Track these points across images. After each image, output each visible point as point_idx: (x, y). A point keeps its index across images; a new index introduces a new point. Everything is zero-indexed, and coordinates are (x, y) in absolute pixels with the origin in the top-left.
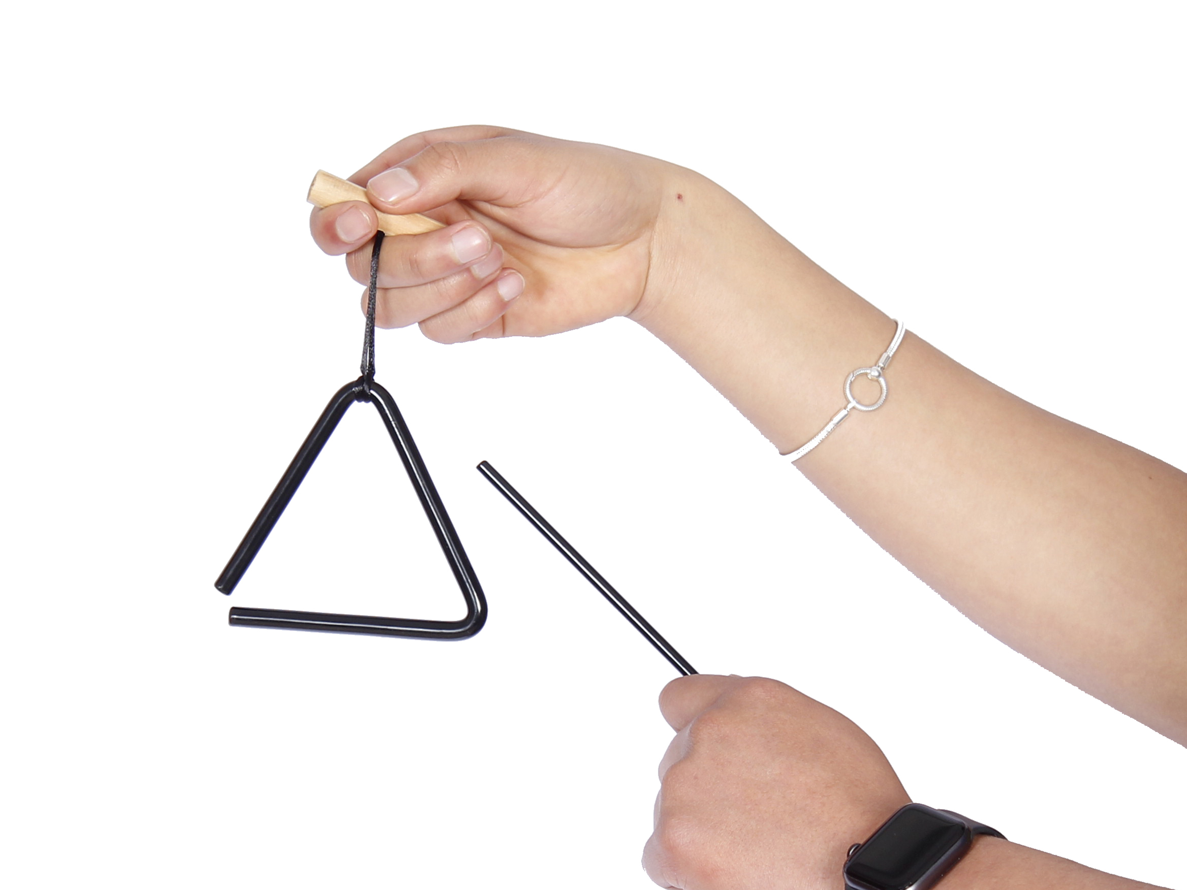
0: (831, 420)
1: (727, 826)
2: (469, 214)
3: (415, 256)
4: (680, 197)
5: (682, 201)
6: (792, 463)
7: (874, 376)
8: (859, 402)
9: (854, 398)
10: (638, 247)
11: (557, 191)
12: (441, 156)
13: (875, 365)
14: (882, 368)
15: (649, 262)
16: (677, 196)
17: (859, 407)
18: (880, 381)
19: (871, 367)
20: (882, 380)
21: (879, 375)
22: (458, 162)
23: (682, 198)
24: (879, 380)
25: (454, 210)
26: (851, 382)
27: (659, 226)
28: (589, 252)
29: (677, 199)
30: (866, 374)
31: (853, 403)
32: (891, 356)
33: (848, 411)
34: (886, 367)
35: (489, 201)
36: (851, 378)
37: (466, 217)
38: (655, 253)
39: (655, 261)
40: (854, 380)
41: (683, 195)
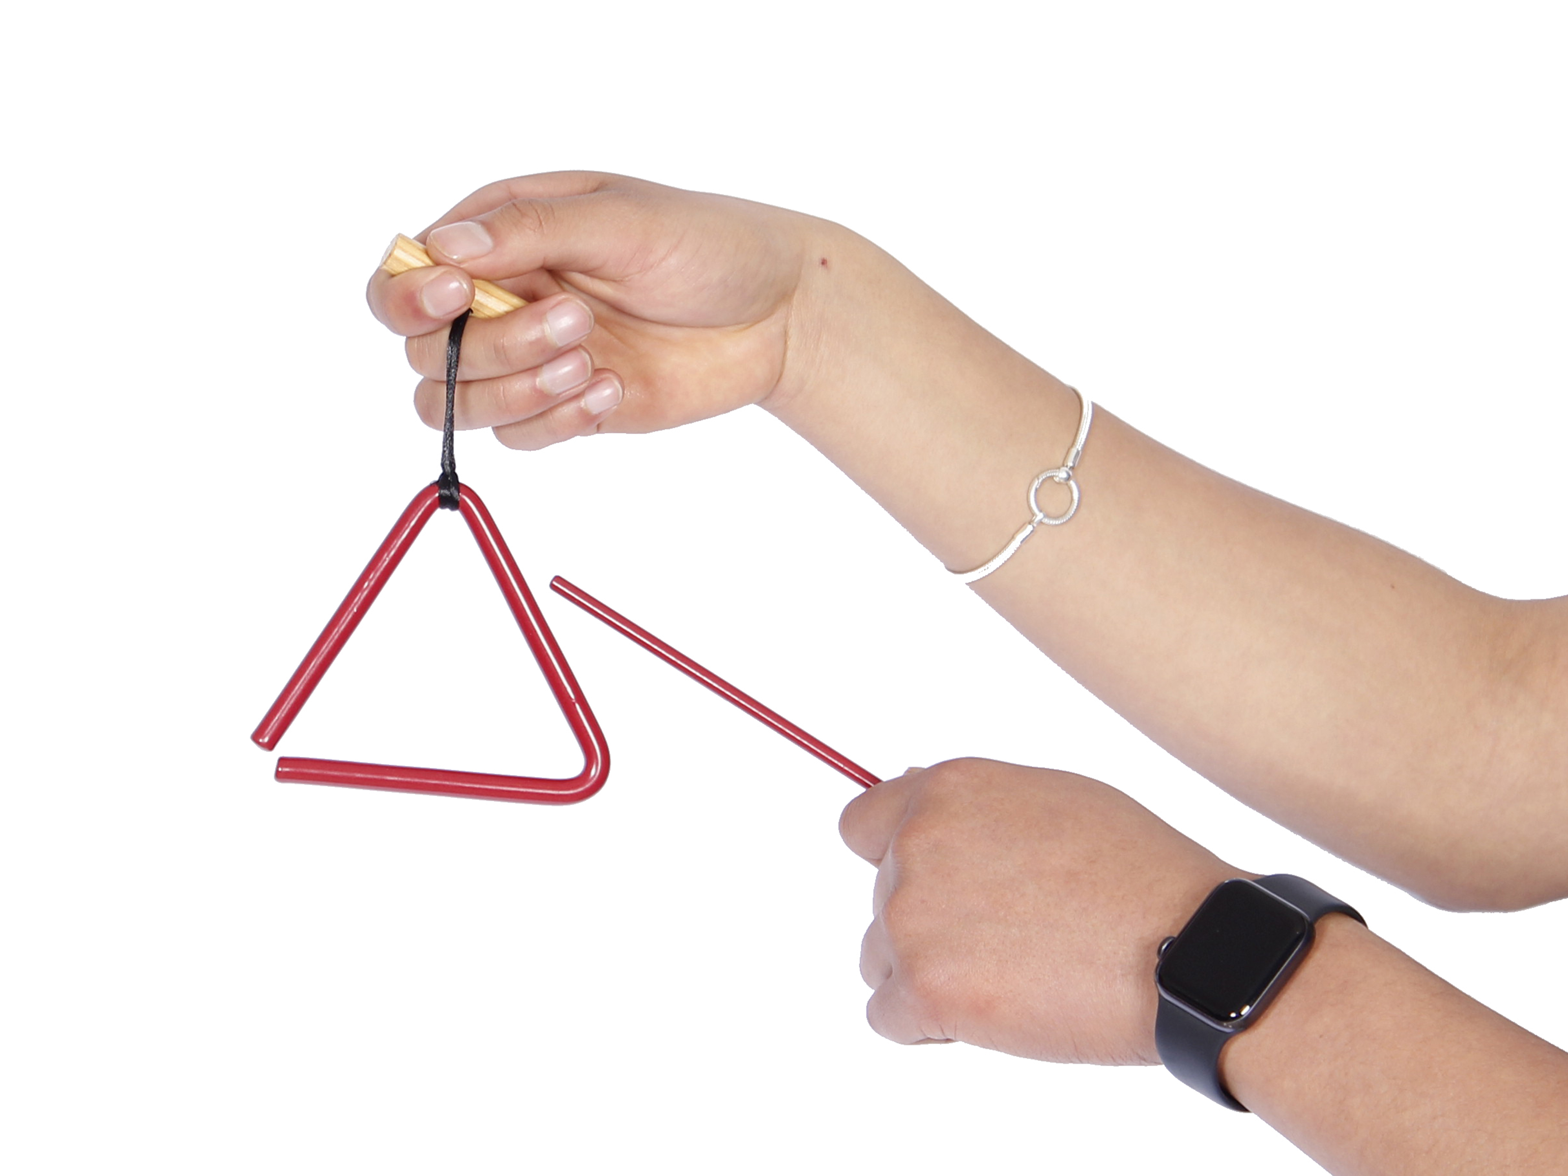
0: (1013, 538)
1: (985, 946)
2: (560, 285)
3: (502, 341)
4: (824, 262)
5: (827, 267)
6: (967, 584)
7: (1062, 478)
8: (1047, 516)
9: (1041, 511)
10: (771, 327)
11: (673, 261)
12: (523, 215)
13: (1063, 465)
14: (1072, 468)
15: (786, 342)
16: (821, 262)
17: (1046, 521)
18: (1071, 485)
19: (1059, 468)
20: (1072, 483)
21: (1069, 478)
22: (543, 223)
23: (826, 263)
24: (1069, 485)
25: (543, 282)
26: (1036, 490)
27: (797, 297)
28: (712, 334)
29: (821, 265)
30: (1052, 477)
31: (1040, 516)
32: (1080, 449)
33: (1033, 527)
34: (1076, 465)
35: (587, 272)
36: (1036, 484)
37: (557, 289)
38: (792, 332)
39: (792, 342)
40: (1040, 486)
41: (828, 261)
